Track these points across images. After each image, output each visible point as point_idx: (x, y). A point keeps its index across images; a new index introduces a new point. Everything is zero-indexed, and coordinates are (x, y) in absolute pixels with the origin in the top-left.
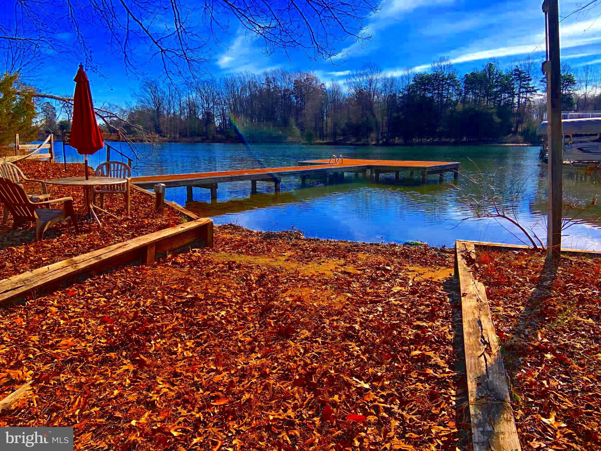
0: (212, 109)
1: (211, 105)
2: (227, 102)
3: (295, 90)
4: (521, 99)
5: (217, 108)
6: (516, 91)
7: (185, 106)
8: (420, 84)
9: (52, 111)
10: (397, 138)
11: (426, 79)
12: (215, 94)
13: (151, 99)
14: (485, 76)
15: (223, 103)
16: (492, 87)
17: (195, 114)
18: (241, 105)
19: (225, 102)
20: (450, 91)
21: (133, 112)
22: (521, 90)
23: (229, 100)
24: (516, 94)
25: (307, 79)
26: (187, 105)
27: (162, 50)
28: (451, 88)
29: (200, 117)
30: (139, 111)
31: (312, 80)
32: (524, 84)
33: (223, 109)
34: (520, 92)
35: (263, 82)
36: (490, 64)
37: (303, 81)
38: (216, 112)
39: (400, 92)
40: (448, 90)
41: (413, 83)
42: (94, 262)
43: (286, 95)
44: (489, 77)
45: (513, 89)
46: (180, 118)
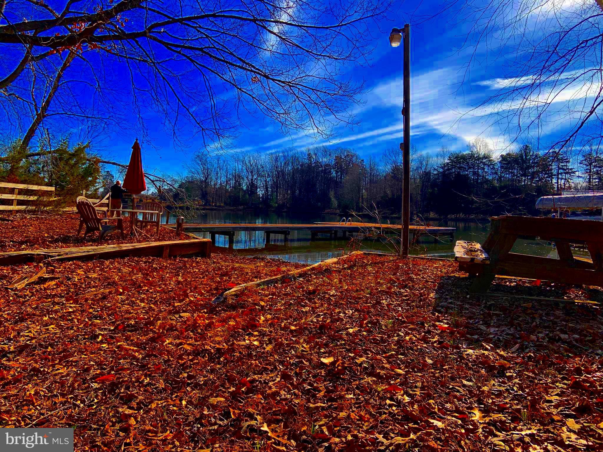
0: (256, 181)
1: (255, 177)
2: (271, 174)
3: (336, 165)
4: (559, 181)
5: (261, 180)
6: (555, 172)
7: (231, 177)
8: (455, 162)
9: (111, 179)
10: (431, 213)
11: (461, 158)
12: (259, 167)
13: (200, 171)
14: (521, 156)
15: (267, 175)
16: (529, 167)
17: (240, 185)
18: (284, 178)
19: (268, 175)
20: (486, 170)
21: (184, 181)
22: (560, 172)
23: (272, 172)
24: (555, 175)
25: (348, 155)
26: (233, 176)
27: (203, 129)
28: (486, 167)
29: (245, 188)
30: (189, 181)
31: (352, 156)
32: (562, 166)
33: (266, 181)
34: (558, 174)
35: (305, 158)
36: (526, 146)
37: (343, 157)
38: (260, 183)
39: (435, 169)
40: (484, 169)
41: (448, 161)
42: (131, 248)
43: (326, 170)
44: (526, 157)
45: (551, 169)
46: (226, 188)
